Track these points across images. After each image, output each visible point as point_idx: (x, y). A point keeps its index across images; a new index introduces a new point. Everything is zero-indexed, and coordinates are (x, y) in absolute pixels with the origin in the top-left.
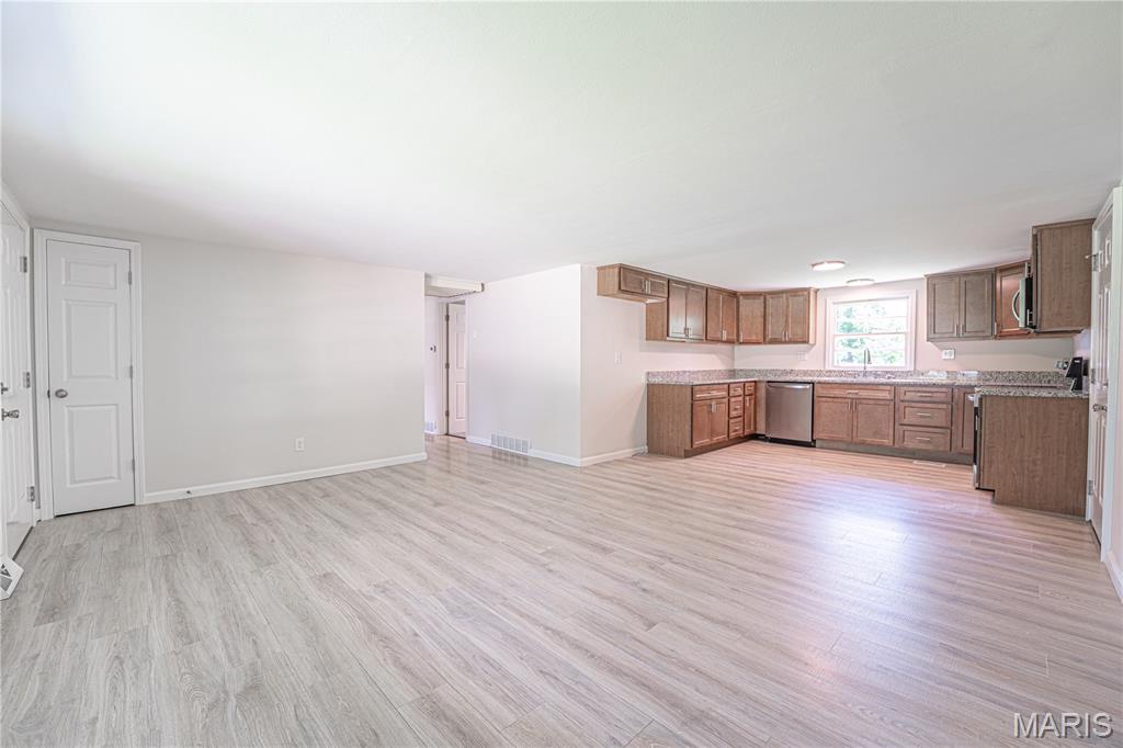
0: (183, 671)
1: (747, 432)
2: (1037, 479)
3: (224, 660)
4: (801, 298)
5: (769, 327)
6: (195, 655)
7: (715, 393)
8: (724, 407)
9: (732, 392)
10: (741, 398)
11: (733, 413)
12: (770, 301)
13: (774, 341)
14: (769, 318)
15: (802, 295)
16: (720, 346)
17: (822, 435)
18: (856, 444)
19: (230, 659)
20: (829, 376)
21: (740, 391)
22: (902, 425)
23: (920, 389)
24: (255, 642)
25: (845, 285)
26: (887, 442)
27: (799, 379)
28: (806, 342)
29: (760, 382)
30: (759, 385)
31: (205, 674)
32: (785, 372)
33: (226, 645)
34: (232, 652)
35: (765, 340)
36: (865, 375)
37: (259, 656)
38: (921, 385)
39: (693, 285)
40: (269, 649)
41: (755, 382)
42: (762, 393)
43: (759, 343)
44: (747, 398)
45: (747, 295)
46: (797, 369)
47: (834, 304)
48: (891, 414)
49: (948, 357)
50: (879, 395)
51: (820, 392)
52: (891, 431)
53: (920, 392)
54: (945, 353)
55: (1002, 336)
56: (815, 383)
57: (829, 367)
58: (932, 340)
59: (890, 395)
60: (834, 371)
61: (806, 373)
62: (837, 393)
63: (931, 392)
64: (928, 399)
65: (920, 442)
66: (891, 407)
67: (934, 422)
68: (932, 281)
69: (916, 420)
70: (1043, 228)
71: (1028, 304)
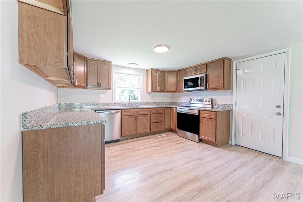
4: (108, 66)
5: (90, 79)
12: (90, 64)
14: (90, 73)
22: (151, 123)
28: (110, 89)
36: (129, 104)
38: (157, 108)
46: (100, 102)
47: (116, 73)
48: (148, 120)
49: (151, 98)
50: (145, 113)
51: (124, 113)
52: (148, 126)
53: (156, 110)
54: (150, 96)
55: (168, 92)
56: (121, 110)
57: (114, 102)
58: (152, 91)
59: (148, 112)
60: (117, 103)
61: (104, 104)
62: (131, 113)
63: (159, 110)
64: (158, 113)
65: (156, 128)
66: (149, 117)
67: (160, 120)
68: (152, 71)
69: (155, 121)
70: (226, 58)
71: (206, 82)
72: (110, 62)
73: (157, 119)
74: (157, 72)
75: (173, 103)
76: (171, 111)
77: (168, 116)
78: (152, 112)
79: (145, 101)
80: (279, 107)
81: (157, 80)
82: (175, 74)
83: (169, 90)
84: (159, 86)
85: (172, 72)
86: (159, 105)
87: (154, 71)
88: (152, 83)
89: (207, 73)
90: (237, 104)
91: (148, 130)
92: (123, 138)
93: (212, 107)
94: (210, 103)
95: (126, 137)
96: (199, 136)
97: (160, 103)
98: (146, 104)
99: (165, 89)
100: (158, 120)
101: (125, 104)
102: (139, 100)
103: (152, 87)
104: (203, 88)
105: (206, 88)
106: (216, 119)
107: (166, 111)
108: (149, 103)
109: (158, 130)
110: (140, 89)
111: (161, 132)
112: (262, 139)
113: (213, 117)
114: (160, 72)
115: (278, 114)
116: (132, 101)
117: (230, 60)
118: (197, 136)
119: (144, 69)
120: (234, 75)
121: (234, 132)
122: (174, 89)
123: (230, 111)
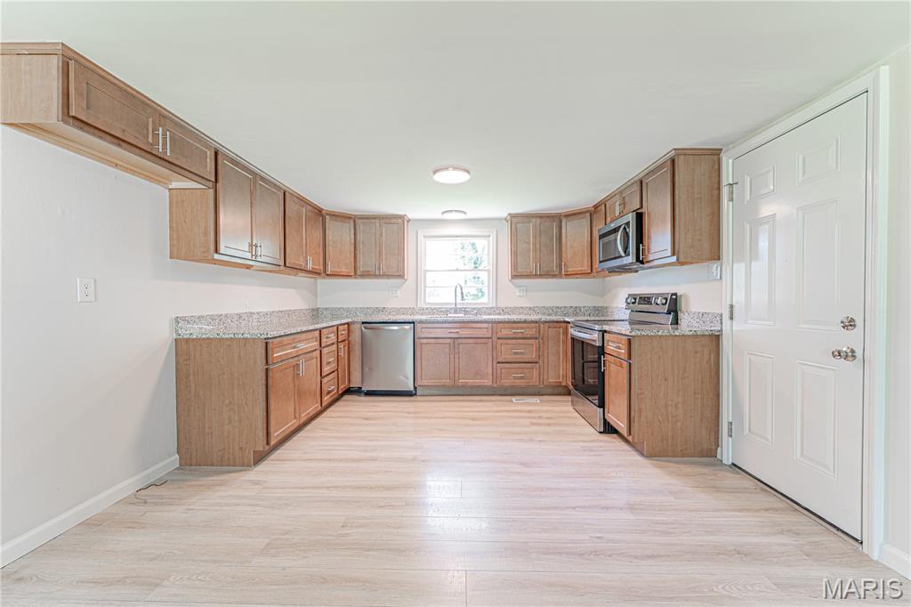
1: (342, 388)
2: (679, 424)
4: (395, 226)
5: (361, 258)
7: (303, 346)
8: (315, 363)
9: (324, 340)
10: (334, 347)
11: (326, 369)
12: (361, 227)
13: (366, 275)
14: (360, 247)
15: (395, 222)
16: (302, 279)
17: (425, 382)
18: (458, 387)
20: (422, 314)
21: (333, 337)
22: (498, 363)
23: (514, 325)
25: (438, 216)
26: (487, 382)
27: (392, 318)
28: (401, 276)
29: (353, 323)
30: (352, 327)
32: (378, 310)
35: (356, 273)
36: (456, 312)
38: (514, 322)
39: (262, 179)
41: (348, 324)
42: (356, 337)
43: (348, 276)
44: (341, 346)
45: (335, 216)
46: (390, 307)
47: (425, 237)
48: (490, 353)
49: (521, 294)
50: (479, 333)
51: (421, 333)
52: (490, 370)
53: (514, 328)
54: (520, 291)
55: (567, 275)
56: (416, 323)
57: (421, 305)
58: (515, 277)
59: (488, 333)
60: (427, 309)
61: (398, 311)
62: (439, 333)
63: (522, 328)
64: (520, 335)
65: (515, 378)
66: (490, 345)
67: (526, 357)
68: (514, 220)
69: (510, 357)
70: (681, 152)
71: (640, 238)
72: (401, 217)
73: (515, 353)
74: (530, 222)
77: (555, 348)
78: (502, 332)
79: (502, 304)
80: (849, 324)
81: (529, 243)
82: (588, 218)
83: (571, 269)
84: (538, 259)
85: (580, 213)
86: (550, 315)
87: (520, 219)
88: (515, 254)
89: (643, 209)
90: (735, 314)
91: (488, 380)
92: (424, 391)
93: (676, 323)
95: (431, 391)
97: (552, 308)
98: (504, 311)
99: (560, 266)
100: (519, 356)
101: (446, 311)
102: (485, 299)
103: (515, 266)
104: (631, 259)
105: (637, 259)
106: (630, 361)
108: (515, 308)
109: (521, 383)
110: (488, 270)
112: (802, 454)
113: (623, 352)
114: (538, 220)
115: (850, 355)
117: (711, 152)
118: (600, 410)
119: (499, 219)
120: (726, 205)
121: (727, 416)
122: (586, 268)
123: (716, 339)
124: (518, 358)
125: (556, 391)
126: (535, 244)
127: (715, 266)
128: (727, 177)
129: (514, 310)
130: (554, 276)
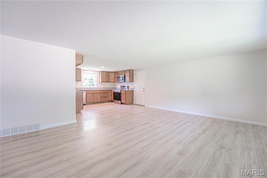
0: (233, 159)
3: (223, 155)
6: (229, 161)
18: (94, 102)
19: (222, 154)
22: (101, 97)
24: (214, 153)
31: (229, 156)
33: (220, 158)
34: (220, 155)
37: (216, 151)
40: (213, 150)
48: (100, 95)
49: (101, 85)
50: (98, 92)
51: (87, 92)
52: (100, 99)
55: (110, 82)
56: (86, 91)
57: (82, 87)
58: (102, 82)
59: (99, 92)
61: (78, 88)
62: (91, 92)
64: (104, 92)
66: (100, 94)
67: (105, 96)
69: (103, 96)
70: (131, 70)
71: (125, 79)
74: (104, 72)
75: (114, 88)
76: (111, 92)
77: (110, 94)
78: (102, 92)
80: (144, 89)
82: (114, 73)
83: (111, 81)
84: (106, 79)
87: (102, 72)
88: (102, 78)
89: (125, 75)
90: (135, 88)
91: (99, 101)
92: (87, 104)
93: (128, 89)
94: (127, 87)
95: (89, 104)
96: (121, 102)
98: (99, 88)
99: (109, 81)
101: (88, 88)
102: (95, 86)
103: (102, 80)
104: (123, 81)
105: (125, 81)
106: (126, 94)
107: (109, 92)
109: (105, 100)
110: (96, 81)
111: (106, 102)
113: (125, 93)
114: (106, 72)
115: (144, 91)
116: (92, 87)
117: (133, 70)
118: (120, 101)
119: (98, 71)
120: (134, 76)
121: (134, 99)
122: (114, 81)
123: (133, 91)
124: (104, 96)
125: (110, 101)
126: (105, 76)
127: (133, 83)
128: (134, 74)
129: (100, 88)
130: (108, 82)
